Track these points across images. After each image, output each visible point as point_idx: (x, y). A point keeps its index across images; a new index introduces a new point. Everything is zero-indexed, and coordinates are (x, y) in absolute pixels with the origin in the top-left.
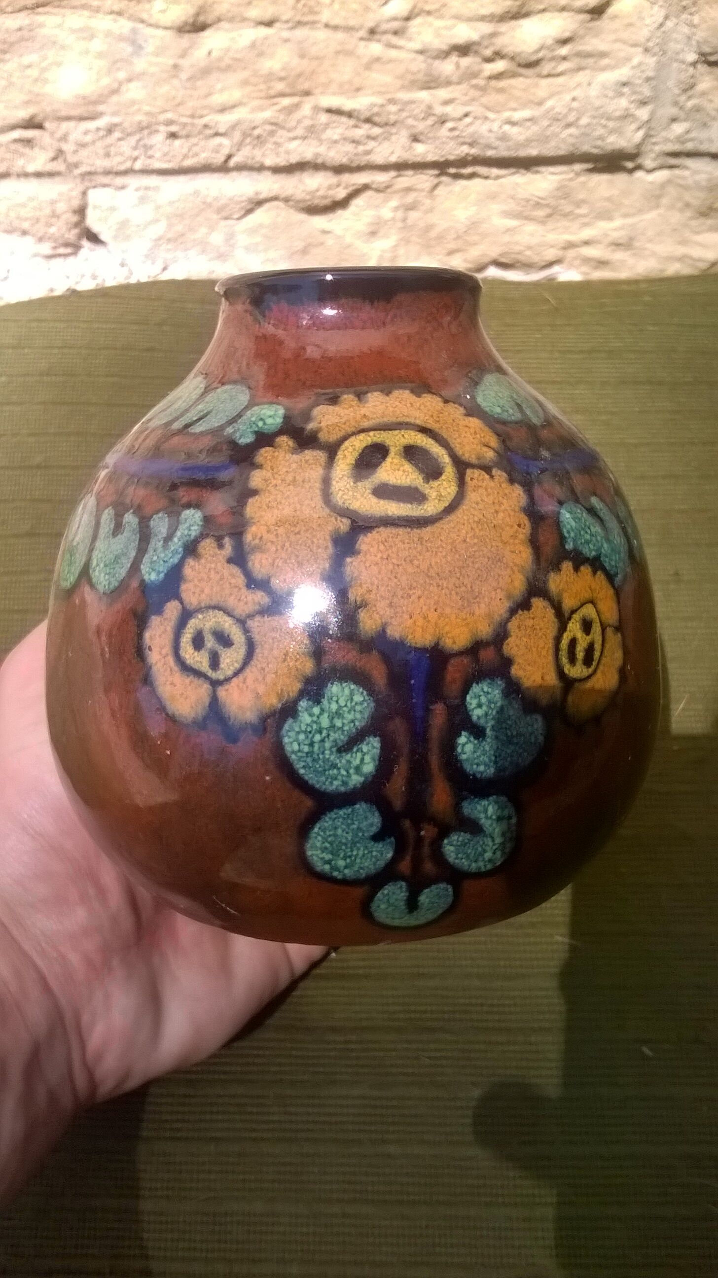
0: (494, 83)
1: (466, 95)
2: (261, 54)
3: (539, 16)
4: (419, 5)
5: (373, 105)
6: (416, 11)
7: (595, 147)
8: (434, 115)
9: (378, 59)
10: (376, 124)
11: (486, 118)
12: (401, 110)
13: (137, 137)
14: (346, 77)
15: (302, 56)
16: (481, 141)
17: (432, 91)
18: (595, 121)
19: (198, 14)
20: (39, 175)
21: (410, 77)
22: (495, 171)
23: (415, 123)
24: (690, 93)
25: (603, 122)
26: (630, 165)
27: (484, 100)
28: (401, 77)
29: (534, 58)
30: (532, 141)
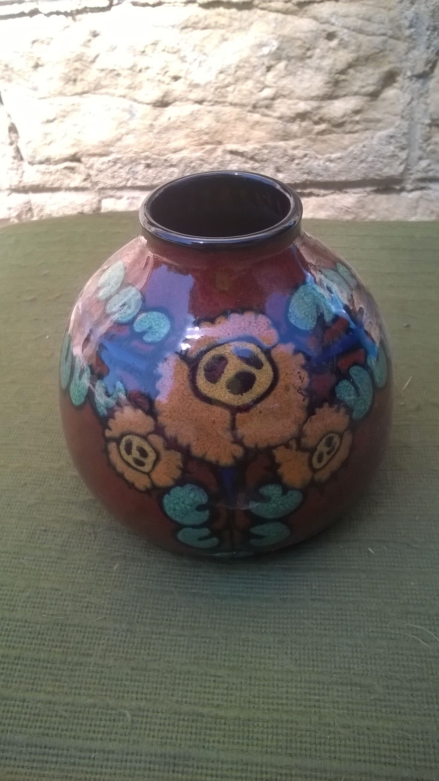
0: (320, 137)
1: (304, 144)
2: (196, 119)
3: (343, 99)
4: (280, 92)
5: (255, 149)
6: (278, 95)
7: (377, 175)
8: (287, 155)
9: (257, 123)
10: (256, 161)
11: (316, 158)
12: (269, 152)
13: (129, 167)
14: (241, 133)
15: (218, 121)
16: (314, 171)
17: (286, 142)
18: (376, 159)
19: (164, 97)
20: (77, 189)
21: (275, 133)
22: (322, 192)
23: (277, 160)
24: (429, 142)
25: (381, 159)
26: (398, 187)
27: (314, 147)
28: (269, 133)
29: (341, 121)
30: (342, 171)
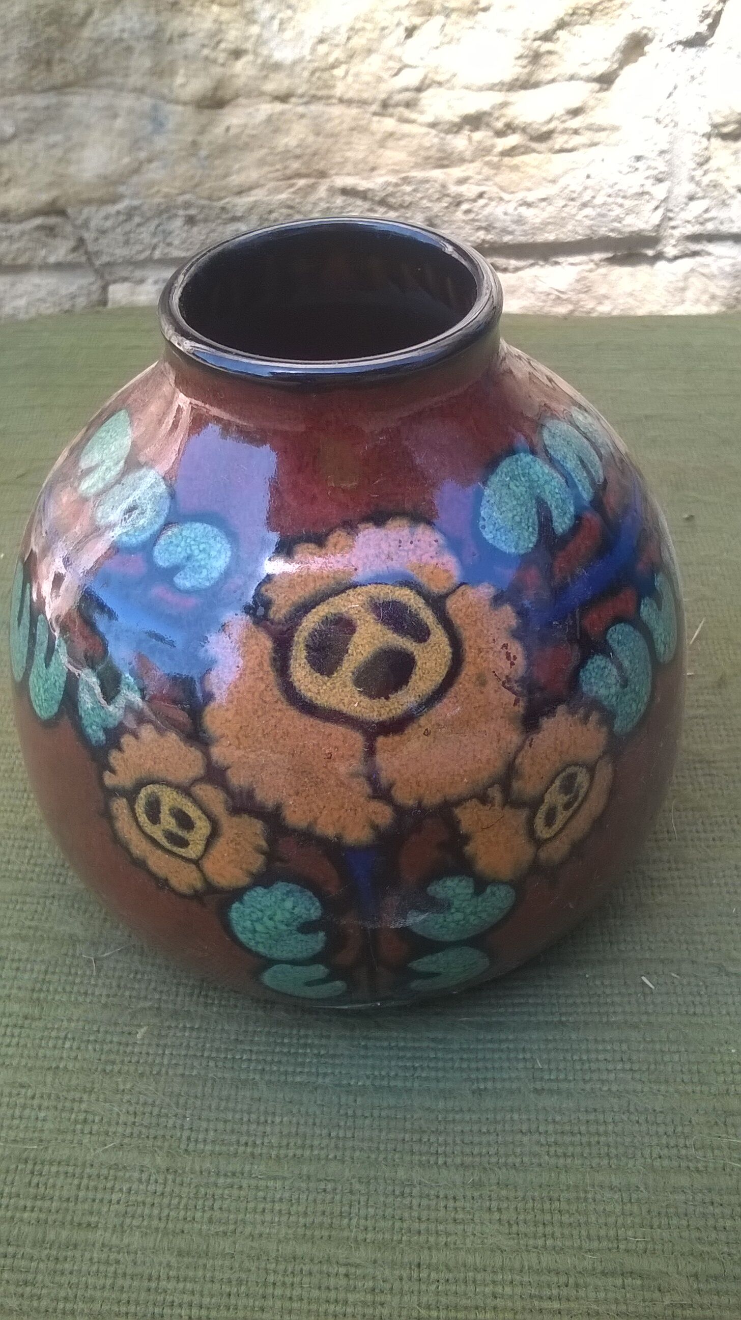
0: (507, 160)
1: (479, 173)
2: (276, 131)
3: (549, 86)
4: (430, 75)
5: (388, 184)
6: (427, 82)
7: (612, 230)
8: (448, 195)
9: (391, 135)
10: (391, 207)
11: (501, 199)
12: (415, 190)
13: (156, 222)
14: (360, 156)
15: (318, 134)
16: (497, 225)
17: (445, 170)
18: (610, 200)
19: (216, 89)
20: (59, 267)
21: (423, 153)
22: (513, 263)
23: (429, 205)
24: (705, 167)
25: (620, 200)
26: (650, 253)
27: (498, 179)
28: (412, 154)
29: (545, 129)
30: (549, 223)
